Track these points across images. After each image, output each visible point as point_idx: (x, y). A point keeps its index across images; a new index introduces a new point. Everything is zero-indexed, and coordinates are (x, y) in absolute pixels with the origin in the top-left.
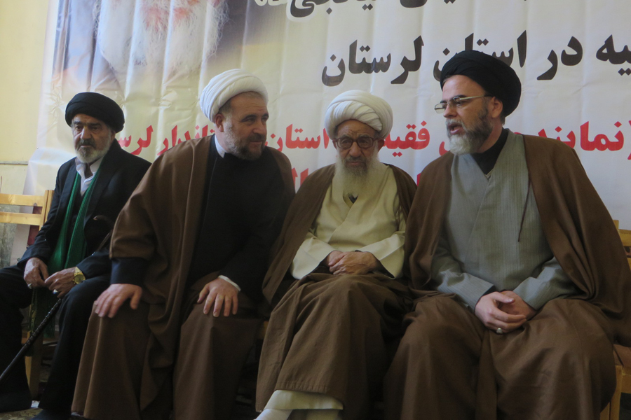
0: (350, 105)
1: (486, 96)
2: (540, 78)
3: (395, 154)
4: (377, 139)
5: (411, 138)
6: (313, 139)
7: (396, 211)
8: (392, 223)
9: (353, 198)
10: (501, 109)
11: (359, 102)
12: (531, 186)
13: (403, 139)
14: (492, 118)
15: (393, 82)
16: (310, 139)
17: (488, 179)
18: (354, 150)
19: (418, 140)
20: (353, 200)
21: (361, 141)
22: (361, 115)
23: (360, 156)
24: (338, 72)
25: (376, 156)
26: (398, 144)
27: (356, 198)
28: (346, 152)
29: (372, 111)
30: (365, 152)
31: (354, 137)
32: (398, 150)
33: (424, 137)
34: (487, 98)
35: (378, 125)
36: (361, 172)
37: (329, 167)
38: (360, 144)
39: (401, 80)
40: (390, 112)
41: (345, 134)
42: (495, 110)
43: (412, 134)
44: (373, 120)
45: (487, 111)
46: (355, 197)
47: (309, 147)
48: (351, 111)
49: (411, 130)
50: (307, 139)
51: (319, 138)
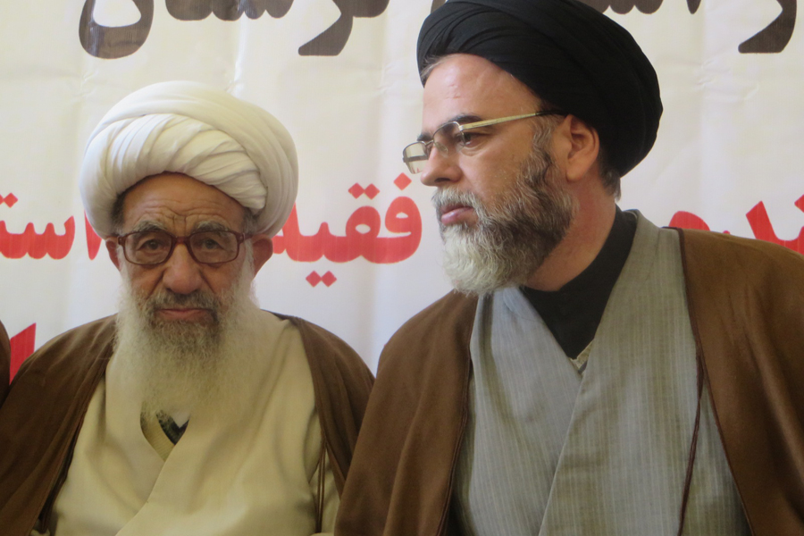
0: (163, 130)
1: (543, 112)
2: (747, 47)
3: (313, 279)
4: (250, 236)
5: (363, 229)
6: (50, 227)
7: (315, 470)
8: (301, 507)
9: (174, 426)
10: (594, 154)
11: (192, 117)
12: (705, 392)
13: (338, 230)
14: (568, 181)
15: (306, 50)
16: (40, 229)
17: (580, 372)
18: (179, 268)
19: (384, 233)
20: (174, 432)
21: (201, 240)
22: (202, 159)
23: (196, 291)
24: (132, 16)
25: (248, 288)
26: (323, 245)
27: (184, 428)
28: (151, 276)
29: (236, 146)
30: (215, 277)
31: (179, 229)
32: (323, 265)
33: (403, 226)
34: (547, 121)
35: (252, 193)
36: (200, 341)
37: (95, 326)
38: (196, 252)
39: (329, 43)
40: (289, 150)
41: (148, 218)
42: (576, 155)
43: (367, 215)
44: (238, 175)
45: (547, 158)
46: (180, 424)
47: (37, 254)
48: (169, 146)
49: (363, 201)
50: (30, 227)
51: (70, 225)
